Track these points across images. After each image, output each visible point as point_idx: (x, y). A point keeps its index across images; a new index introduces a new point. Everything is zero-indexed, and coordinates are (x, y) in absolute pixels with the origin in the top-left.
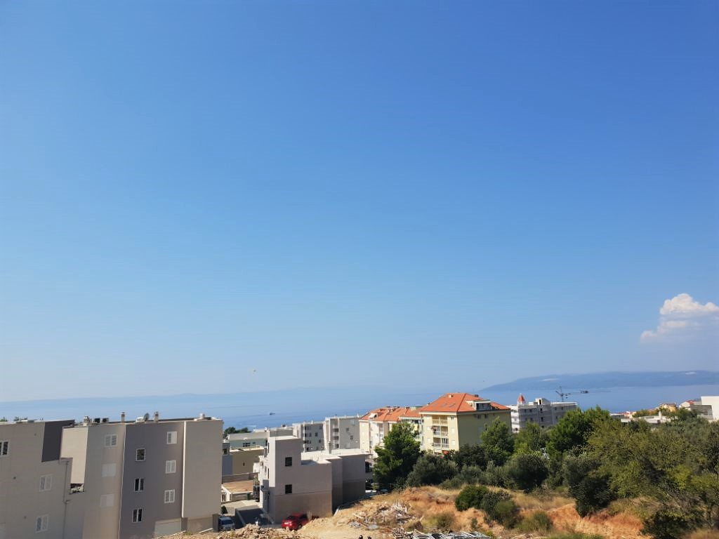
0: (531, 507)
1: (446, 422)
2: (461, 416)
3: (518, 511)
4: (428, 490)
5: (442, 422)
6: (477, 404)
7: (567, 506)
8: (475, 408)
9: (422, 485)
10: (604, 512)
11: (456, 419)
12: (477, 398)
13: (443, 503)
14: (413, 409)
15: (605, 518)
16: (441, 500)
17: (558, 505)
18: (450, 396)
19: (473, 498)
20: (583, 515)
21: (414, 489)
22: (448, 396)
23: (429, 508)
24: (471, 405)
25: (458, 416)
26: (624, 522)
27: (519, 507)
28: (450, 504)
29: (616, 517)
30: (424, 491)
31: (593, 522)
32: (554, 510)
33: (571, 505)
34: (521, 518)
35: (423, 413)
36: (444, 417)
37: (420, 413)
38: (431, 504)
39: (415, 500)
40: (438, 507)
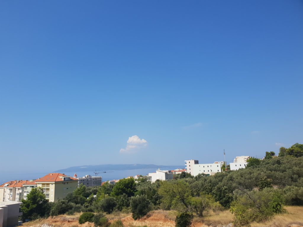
0: (113, 219)
1: (49, 187)
2: (57, 183)
3: (107, 221)
4: (62, 216)
5: (47, 187)
6: (64, 178)
7: (128, 216)
8: (63, 180)
9: (59, 215)
10: (145, 217)
11: (54, 185)
12: (64, 175)
13: (72, 221)
14: (31, 181)
15: (145, 219)
16: (70, 220)
17: (124, 217)
18: (51, 175)
19: (88, 218)
20: (136, 219)
21: (54, 217)
22: (50, 174)
23: (64, 224)
24: (61, 178)
25: (55, 183)
26: (152, 220)
27: (108, 219)
28: (75, 221)
29: (150, 218)
30: (60, 217)
31: (141, 221)
32: (123, 219)
33: (130, 216)
34: (110, 224)
35: (37, 183)
36: (48, 184)
37: (35, 183)
38: (64, 222)
39: (55, 222)
40: (69, 224)
